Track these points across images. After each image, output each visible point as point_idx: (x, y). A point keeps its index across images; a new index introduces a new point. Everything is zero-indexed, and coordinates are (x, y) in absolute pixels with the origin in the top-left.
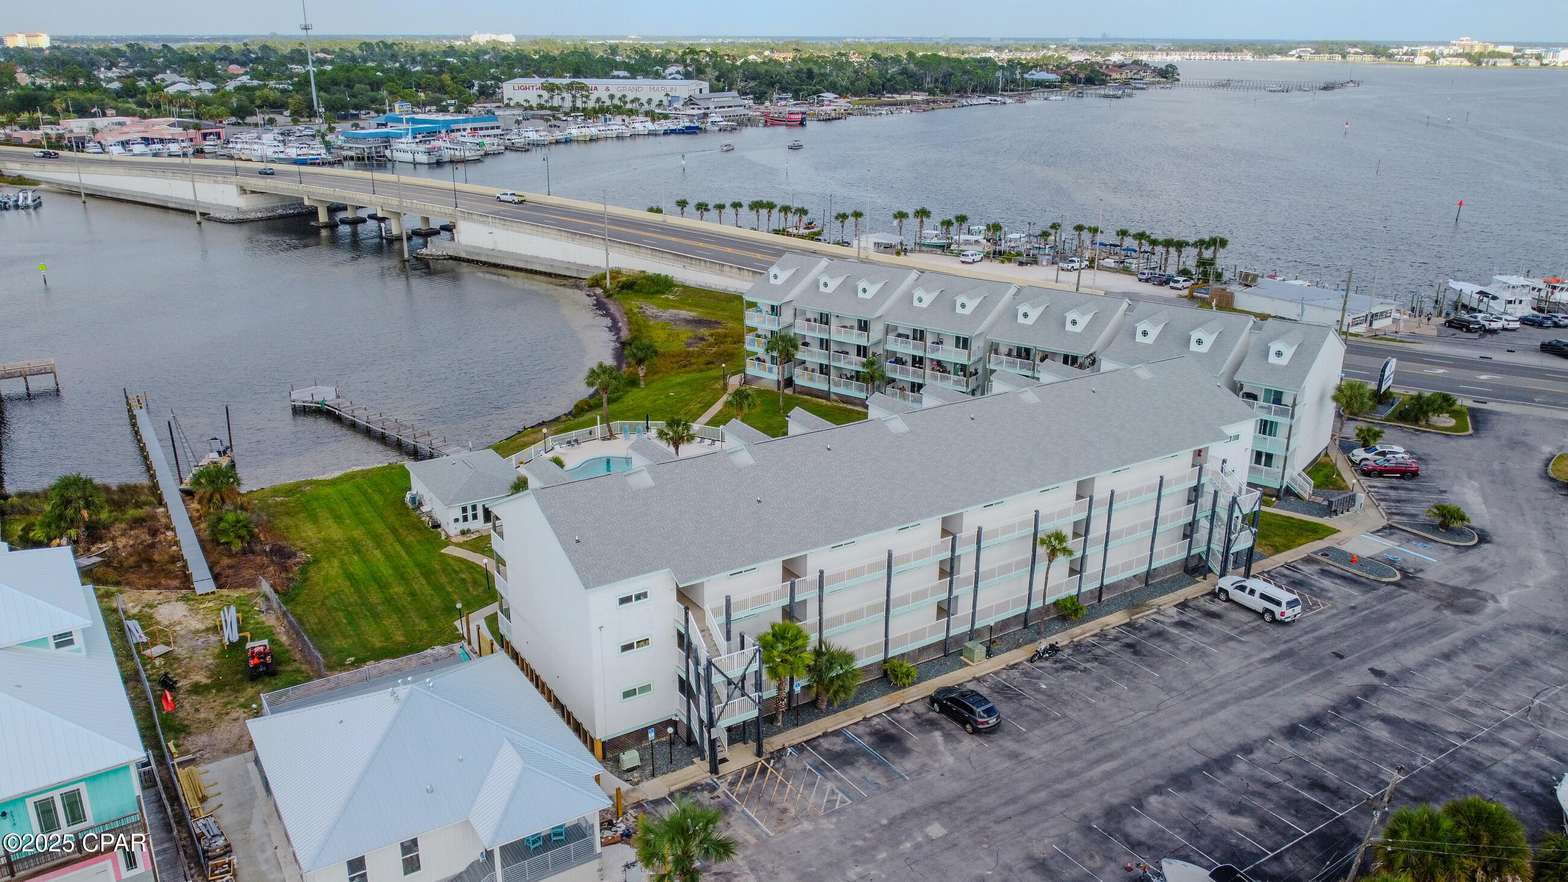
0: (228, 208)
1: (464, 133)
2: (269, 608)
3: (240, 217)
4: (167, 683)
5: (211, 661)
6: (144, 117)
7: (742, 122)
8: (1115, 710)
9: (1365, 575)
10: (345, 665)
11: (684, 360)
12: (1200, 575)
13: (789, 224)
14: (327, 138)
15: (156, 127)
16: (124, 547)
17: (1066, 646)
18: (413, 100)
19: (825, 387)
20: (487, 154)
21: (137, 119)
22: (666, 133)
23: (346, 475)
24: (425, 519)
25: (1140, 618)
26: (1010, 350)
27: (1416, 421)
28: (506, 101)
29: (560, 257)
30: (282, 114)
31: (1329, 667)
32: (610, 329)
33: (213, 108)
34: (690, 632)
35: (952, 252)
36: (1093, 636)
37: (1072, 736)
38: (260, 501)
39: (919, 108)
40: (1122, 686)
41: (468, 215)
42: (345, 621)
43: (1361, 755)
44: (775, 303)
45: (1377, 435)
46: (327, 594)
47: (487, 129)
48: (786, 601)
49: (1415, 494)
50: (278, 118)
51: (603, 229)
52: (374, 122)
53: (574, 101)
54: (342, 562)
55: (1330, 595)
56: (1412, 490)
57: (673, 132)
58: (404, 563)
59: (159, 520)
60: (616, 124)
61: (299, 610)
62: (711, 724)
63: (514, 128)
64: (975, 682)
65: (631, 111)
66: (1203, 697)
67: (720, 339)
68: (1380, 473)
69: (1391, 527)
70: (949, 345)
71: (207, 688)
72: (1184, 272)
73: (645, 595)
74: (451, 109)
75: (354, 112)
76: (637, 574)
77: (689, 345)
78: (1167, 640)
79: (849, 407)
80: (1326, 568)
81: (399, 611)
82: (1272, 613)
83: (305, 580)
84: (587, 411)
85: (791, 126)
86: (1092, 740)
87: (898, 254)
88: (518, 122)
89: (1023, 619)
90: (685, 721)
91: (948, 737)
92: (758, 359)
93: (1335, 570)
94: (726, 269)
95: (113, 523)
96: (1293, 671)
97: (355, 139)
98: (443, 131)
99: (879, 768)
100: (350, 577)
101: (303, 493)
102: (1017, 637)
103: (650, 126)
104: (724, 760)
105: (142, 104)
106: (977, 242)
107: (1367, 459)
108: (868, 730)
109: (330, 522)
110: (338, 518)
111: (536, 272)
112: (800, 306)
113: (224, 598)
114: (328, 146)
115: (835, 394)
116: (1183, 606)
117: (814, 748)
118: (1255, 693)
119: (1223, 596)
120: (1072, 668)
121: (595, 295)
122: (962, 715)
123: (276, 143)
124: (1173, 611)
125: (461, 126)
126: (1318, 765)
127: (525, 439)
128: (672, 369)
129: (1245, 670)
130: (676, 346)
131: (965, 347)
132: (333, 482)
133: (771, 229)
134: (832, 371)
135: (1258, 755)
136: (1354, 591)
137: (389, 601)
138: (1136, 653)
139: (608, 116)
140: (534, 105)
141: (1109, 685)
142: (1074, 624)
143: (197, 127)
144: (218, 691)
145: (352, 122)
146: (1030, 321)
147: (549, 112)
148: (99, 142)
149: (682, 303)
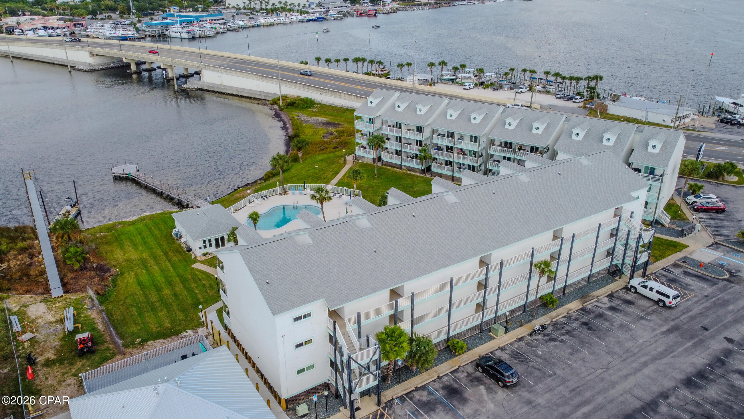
0: (85, 64)
1: (206, 22)
2: (93, 306)
3: (91, 68)
4: (31, 361)
5: (57, 343)
6: (45, 15)
7: (346, 15)
8: (584, 369)
9: (709, 274)
10: (135, 344)
11: (322, 147)
12: (617, 276)
13: (374, 68)
14: (137, 26)
15: (51, 21)
16: (14, 266)
17: (549, 324)
18: (180, 5)
19: (398, 162)
20: (218, 33)
21: (41, 17)
22: (308, 21)
23: (140, 218)
24: (183, 245)
25: (589, 305)
26: (501, 143)
27: (717, 178)
28: (227, 5)
29: (255, 89)
30: (115, 13)
31: (701, 337)
32: (283, 128)
33: (79, 11)
34: (337, 335)
35: (457, 83)
36: (563, 317)
37: (561, 388)
38: (92, 235)
39: (433, 7)
40: (585, 352)
41: (208, 67)
42: (136, 314)
43: (732, 398)
44: (371, 117)
45: (700, 188)
46: (127, 295)
47: (218, 20)
48: (392, 312)
49: (725, 223)
50: (113, 15)
51: (277, 73)
52: (161, 17)
53: (261, 5)
54: (136, 274)
55: (692, 288)
56: (723, 220)
57: (311, 20)
58: (171, 274)
59: (35, 249)
60: (283, 17)
61: (110, 307)
62: (351, 392)
63: (231, 19)
64: (500, 350)
65: (290, 10)
66: (633, 358)
67: (341, 134)
68: (705, 210)
69: (716, 243)
70: (467, 140)
71: (54, 362)
72: (580, 94)
73: (309, 315)
74: (200, 9)
75: (151, 12)
76: (305, 304)
77: (324, 137)
78: (606, 320)
79: (412, 173)
80: (686, 270)
81: (168, 306)
82: (664, 302)
83: (115, 286)
84: (272, 177)
85: (370, 16)
86: (573, 390)
87: (430, 85)
88: (233, 16)
89: (523, 308)
90: (334, 384)
91: (489, 389)
92: (362, 147)
93: (691, 271)
94: (342, 95)
95: (9, 251)
96: (681, 340)
97: (151, 26)
98: (196, 22)
99: (450, 413)
100: (140, 284)
101: (117, 230)
102: (520, 319)
103: (300, 17)
104: (358, 409)
105: (44, 9)
106: (470, 77)
107: (696, 202)
108: (441, 385)
109: (131, 248)
110: (135, 246)
111: (243, 97)
112: (385, 119)
113: (68, 300)
114: (137, 30)
115: (405, 166)
116: (611, 296)
117: (411, 399)
118: (662, 355)
119: (633, 290)
120: (554, 340)
121: (274, 109)
122: (497, 376)
123: (111, 29)
124: (606, 300)
125: (204, 19)
126: (708, 406)
127: (238, 195)
128: (316, 151)
129: (654, 340)
130: (318, 138)
131: (476, 141)
132: (133, 223)
133: (364, 72)
134: (403, 154)
135: (672, 400)
136: (705, 285)
137: (161, 300)
138: (590, 329)
139: (279, 13)
140: (242, 7)
141: (577, 351)
142: (551, 310)
143: (71, 21)
144: (60, 364)
145: (150, 17)
146: (512, 127)
147: (249, 11)
148: (21, 30)
149: (320, 113)
